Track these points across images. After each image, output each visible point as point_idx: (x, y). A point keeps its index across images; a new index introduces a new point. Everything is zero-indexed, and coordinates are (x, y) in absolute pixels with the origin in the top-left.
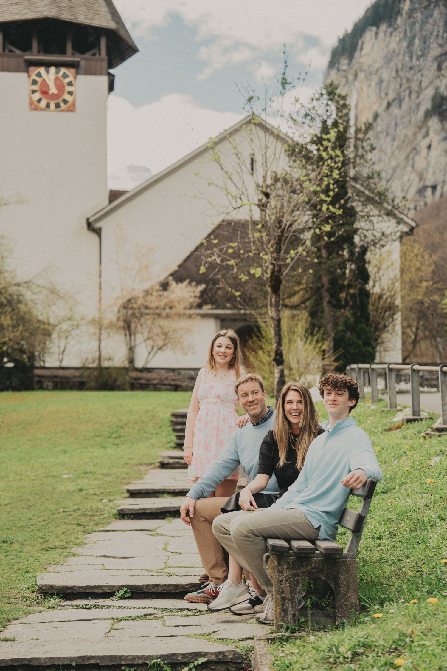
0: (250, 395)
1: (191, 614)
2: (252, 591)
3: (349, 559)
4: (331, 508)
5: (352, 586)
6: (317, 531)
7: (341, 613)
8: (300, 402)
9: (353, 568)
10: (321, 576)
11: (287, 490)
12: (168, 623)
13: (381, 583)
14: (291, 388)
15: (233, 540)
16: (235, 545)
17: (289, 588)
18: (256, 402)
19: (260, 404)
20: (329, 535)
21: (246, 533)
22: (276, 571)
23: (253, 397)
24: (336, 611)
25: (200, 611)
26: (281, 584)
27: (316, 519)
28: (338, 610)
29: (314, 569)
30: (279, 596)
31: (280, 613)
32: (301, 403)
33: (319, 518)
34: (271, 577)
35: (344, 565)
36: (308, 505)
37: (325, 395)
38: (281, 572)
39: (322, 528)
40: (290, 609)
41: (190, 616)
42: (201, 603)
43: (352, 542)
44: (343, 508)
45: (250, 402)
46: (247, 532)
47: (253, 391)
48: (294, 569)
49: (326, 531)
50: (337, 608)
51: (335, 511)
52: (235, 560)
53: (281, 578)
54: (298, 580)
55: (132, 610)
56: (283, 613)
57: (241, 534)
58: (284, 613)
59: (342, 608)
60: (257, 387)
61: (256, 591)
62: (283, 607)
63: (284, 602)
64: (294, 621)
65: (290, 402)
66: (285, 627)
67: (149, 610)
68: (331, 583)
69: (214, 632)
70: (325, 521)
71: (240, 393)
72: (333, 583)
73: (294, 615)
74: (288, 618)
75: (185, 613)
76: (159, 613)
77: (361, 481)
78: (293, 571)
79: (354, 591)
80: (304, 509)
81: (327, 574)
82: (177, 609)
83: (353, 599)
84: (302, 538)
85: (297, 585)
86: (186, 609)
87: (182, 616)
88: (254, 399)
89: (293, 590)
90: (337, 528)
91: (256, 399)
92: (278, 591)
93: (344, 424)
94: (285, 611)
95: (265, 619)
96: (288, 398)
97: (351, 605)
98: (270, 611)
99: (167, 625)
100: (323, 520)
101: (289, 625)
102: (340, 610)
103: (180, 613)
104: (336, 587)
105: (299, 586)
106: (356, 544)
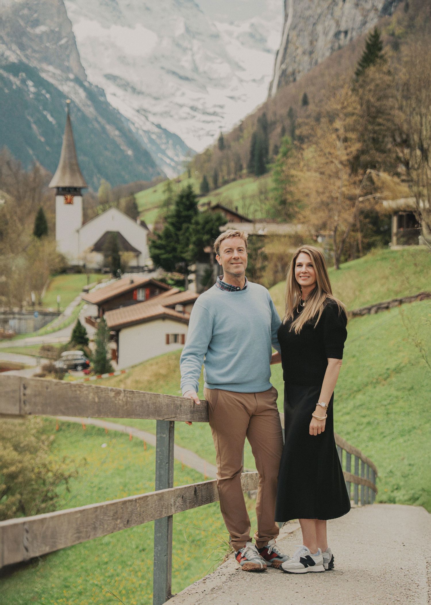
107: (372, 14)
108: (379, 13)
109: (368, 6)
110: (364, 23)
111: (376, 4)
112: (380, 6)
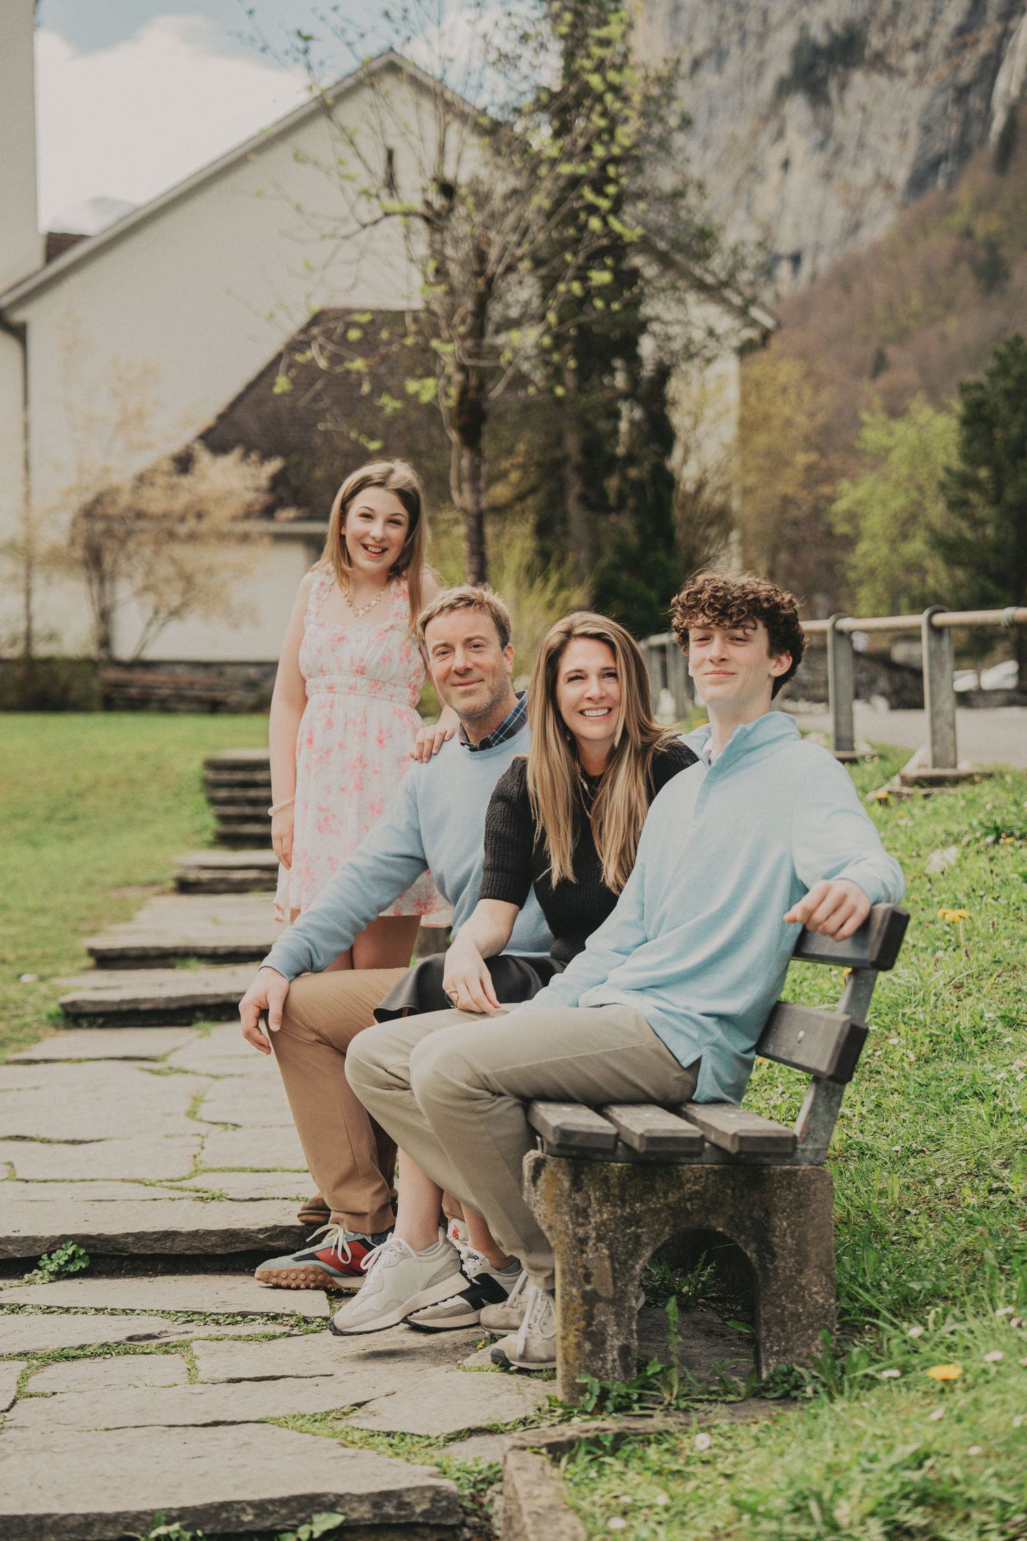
0: (459, 650)
1: (279, 1329)
2: (470, 1256)
3: (805, 1167)
4: (735, 1005)
5: (813, 1251)
6: (689, 1077)
7: (779, 1339)
8: (609, 674)
9: (820, 1196)
10: (713, 1223)
11: (583, 948)
12: (206, 1367)
13: (880, 1233)
14: (578, 631)
15: (421, 1107)
16: (426, 1124)
17: (607, 1264)
18: (477, 673)
19: (489, 681)
20: (724, 1087)
21: (465, 1086)
22: (565, 1209)
23: (467, 658)
24: (763, 1334)
25: (306, 1320)
26: (583, 1252)
27: (689, 1037)
28: (769, 1330)
29: (690, 1200)
30: (574, 1291)
31: (579, 1346)
32: (614, 675)
33: (695, 1035)
34: (550, 1228)
35: (789, 1186)
36: (657, 991)
37: (692, 644)
38: (581, 1213)
39: (706, 1067)
40: (612, 1329)
41: (274, 1337)
42: (308, 1288)
43: (813, 1111)
44: (773, 1001)
45: (456, 672)
46: (467, 1083)
47: (469, 640)
48: (624, 1202)
49: (717, 1076)
50: (766, 1323)
51: (749, 1011)
52: (418, 1164)
53: (581, 1231)
54: (637, 1237)
55: (90, 1320)
56: (587, 1346)
57: (450, 1090)
58: (594, 1344)
59: (782, 1323)
60: (483, 626)
61: (481, 1256)
62: (589, 1324)
63: (592, 1308)
64: (626, 1369)
65: (578, 676)
66: (597, 1391)
67: (144, 1318)
68: (747, 1243)
69: (359, 1405)
70: (715, 1045)
71: (432, 642)
72: (753, 1246)
73: (625, 1351)
74: (604, 1359)
75: (258, 1328)
76: (175, 1331)
77: (853, 910)
78: (623, 1207)
79: (822, 1269)
80: (646, 1005)
81: (732, 1217)
82: (234, 1315)
83: (818, 1295)
84: (640, 1099)
85: (634, 1254)
86: (262, 1314)
87: (249, 1338)
88: (470, 665)
89: (620, 1269)
90: (749, 1065)
91: (477, 665)
92: (574, 1273)
93: (759, 737)
94: (594, 1337)
95: (523, 1357)
96: (568, 665)
97: (810, 1315)
98: (536, 1330)
99: (202, 1376)
100: (708, 1039)
101: (608, 1384)
102: (776, 1330)
103: (243, 1329)
104: (761, 1258)
105: (640, 1257)
106: (826, 1118)
107: (877, 200)
108: (898, 196)
109: (863, 176)
110: (854, 228)
111: (886, 170)
112: (901, 176)
